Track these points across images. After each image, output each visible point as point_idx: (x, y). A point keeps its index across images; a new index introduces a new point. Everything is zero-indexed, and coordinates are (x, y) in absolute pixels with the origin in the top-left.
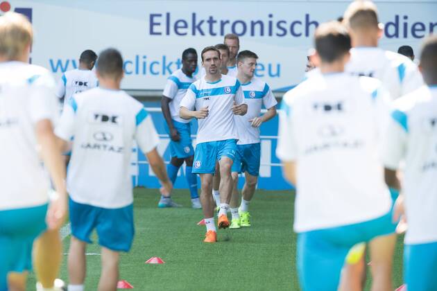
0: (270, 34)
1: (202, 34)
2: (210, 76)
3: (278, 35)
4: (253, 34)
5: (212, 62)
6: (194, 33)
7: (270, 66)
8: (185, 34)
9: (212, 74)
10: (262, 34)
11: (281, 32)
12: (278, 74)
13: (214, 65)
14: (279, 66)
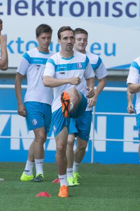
0: (107, 15)
1: (42, 14)
2: (66, 52)
3: (114, 16)
4: (90, 15)
5: (69, 41)
6: (34, 14)
7: (106, 45)
8: (26, 14)
9: (68, 51)
10: (99, 15)
11: (117, 13)
12: (114, 53)
13: (70, 43)
14: (114, 46)
